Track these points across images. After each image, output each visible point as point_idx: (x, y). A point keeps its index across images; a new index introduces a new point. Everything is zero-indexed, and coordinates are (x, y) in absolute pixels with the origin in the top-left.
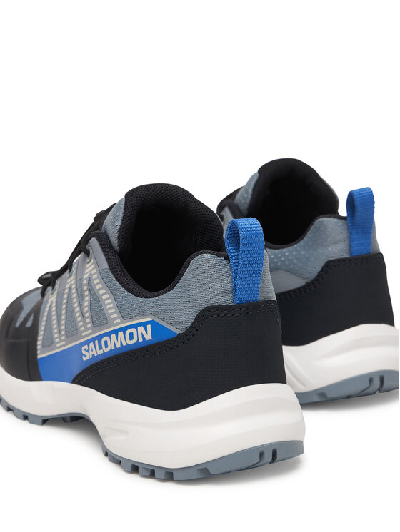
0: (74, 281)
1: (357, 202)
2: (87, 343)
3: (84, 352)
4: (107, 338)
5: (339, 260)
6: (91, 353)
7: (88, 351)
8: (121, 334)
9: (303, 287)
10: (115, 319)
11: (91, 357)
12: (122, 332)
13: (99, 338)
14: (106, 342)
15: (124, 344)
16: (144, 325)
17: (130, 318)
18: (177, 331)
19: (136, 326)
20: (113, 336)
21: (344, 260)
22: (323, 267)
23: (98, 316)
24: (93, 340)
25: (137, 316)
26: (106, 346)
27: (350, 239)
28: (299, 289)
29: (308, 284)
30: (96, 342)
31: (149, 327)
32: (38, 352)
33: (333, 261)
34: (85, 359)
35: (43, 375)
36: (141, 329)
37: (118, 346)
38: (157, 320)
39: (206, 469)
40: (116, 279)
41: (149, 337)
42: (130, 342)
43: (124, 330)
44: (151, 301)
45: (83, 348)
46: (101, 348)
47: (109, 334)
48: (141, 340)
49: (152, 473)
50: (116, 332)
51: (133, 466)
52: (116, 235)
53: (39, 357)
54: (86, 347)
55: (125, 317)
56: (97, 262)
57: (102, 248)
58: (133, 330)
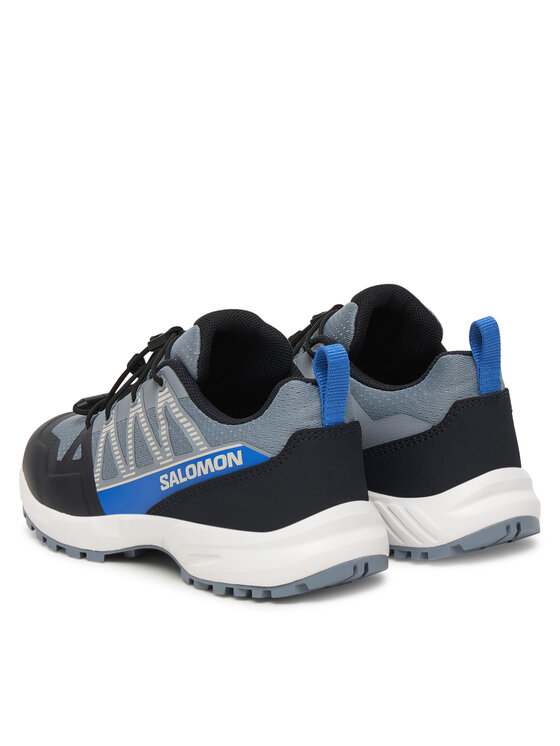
0: (141, 410)
1: (484, 333)
2: (168, 471)
3: (162, 481)
4: (193, 466)
5: (468, 400)
6: (172, 482)
7: (168, 480)
8: (208, 461)
9: (429, 431)
10: (202, 446)
11: (172, 485)
12: (209, 459)
13: (183, 466)
14: (191, 470)
15: (213, 471)
16: (234, 451)
17: (219, 445)
18: (270, 456)
19: (225, 452)
20: (200, 464)
21: (473, 400)
22: (451, 409)
23: (180, 444)
24: (175, 469)
25: (226, 442)
26: (191, 474)
27: (478, 377)
28: (424, 434)
29: (434, 428)
30: (179, 470)
31: (239, 453)
32: (97, 485)
33: (461, 402)
34: (163, 488)
35: (105, 510)
36: (231, 455)
37: (206, 472)
38: (248, 446)
39: (304, 585)
40: (199, 407)
41: (239, 462)
42: (219, 468)
43: (212, 457)
44: (240, 428)
45: (161, 477)
46: (184, 475)
47: (195, 462)
48: (231, 465)
49: (248, 594)
50: (203, 459)
51: (227, 589)
52: (196, 364)
53: (98, 490)
54: (166, 476)
55: (211, 443)
56: (174, 391)
57: (179, 377)
58: (222, 457)
